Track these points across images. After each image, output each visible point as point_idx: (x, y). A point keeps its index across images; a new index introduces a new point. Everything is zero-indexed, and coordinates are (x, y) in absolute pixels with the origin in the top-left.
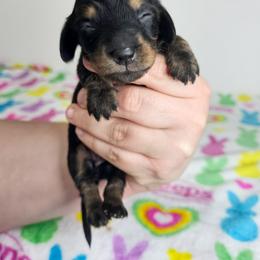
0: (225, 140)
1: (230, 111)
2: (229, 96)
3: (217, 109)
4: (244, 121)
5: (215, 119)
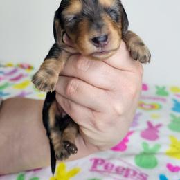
1: (164, 100)
2: (164, 88)
3: (155, 99)
4: (174, 109)
5: (153, 107)
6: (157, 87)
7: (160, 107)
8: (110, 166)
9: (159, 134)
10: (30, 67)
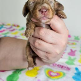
0: (75, 51)
1: (78, 42)
2: (78, 37)
3: (74, 41)
5: (73, 44)
6: (75, 36)
7: (76, 44)
8: (55, 64)
9: (75, 54)
10: (18, 26)
